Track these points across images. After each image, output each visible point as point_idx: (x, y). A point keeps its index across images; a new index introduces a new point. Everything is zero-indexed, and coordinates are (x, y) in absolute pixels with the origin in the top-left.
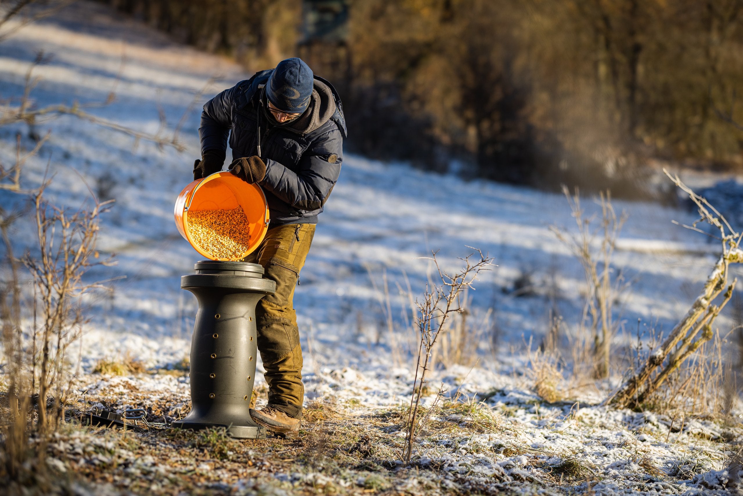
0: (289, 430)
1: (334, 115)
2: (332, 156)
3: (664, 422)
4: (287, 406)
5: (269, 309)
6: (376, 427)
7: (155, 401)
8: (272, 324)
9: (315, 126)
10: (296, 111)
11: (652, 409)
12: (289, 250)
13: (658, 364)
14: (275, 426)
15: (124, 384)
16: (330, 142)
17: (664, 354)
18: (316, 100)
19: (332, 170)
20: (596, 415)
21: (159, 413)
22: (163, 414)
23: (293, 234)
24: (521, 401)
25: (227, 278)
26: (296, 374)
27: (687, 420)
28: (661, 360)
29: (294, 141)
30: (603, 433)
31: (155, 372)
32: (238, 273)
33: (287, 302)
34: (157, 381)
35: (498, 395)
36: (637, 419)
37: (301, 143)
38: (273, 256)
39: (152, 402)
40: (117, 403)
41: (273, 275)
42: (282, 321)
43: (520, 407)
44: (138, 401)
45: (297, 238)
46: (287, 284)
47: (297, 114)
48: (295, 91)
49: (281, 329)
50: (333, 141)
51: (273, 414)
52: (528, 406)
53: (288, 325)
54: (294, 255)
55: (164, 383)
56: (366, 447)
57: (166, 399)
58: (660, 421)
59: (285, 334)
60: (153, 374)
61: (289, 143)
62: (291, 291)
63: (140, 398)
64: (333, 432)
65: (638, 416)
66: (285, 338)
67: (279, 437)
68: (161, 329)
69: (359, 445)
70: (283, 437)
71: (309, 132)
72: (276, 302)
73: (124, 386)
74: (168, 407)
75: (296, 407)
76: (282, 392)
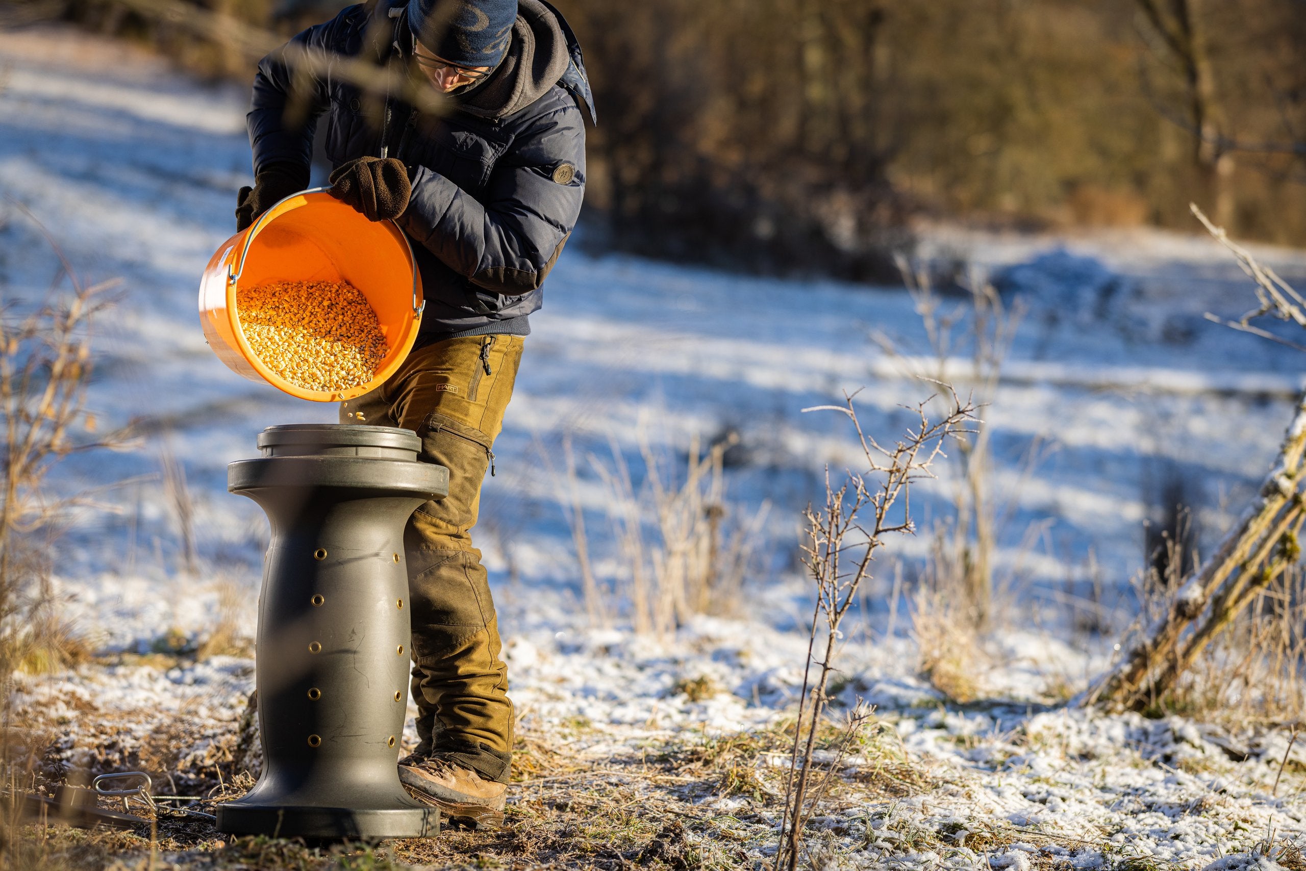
0: (484, 810)
1: (565, 74)
2: (563, 167)
3: (1212, 738)
4: (478, 754)
5: (429, 532)
6: (658, 787)
7: (144, 738)
8: (438, 567)
9: (525, 97)
10: (482, 60)
11: (1184, 711)
12: (469, 396)
13: (1193, 617)
14: (454, 801)
15: (67, 698)
16: (556, 135)
17: (1204, 595)
18: (526, 39)
19: (564, 201)
20: (1068, 728)
21: (156, 766)
22: (165, 769)
23: (476, 358)
24: (903, 701)
25: (343, 463)
26: (497, 681)
27: (1258, 733)
28: (1198, 607)
29: (475, 137)
30: (1122, 775)
31: (114, 659)
32: (364, 453)
33: (468, 515)
34: (124, 683)
35: (849, 689)
36: (1156, 735)
37: (493, 139)
38: (433, 410)
39: (136, 739)
40: (59, 745)
41: (436, 453)
42: (461, 560)
43: (901, 714)
44: (104, 739)
45: (486, 369)
46: (467, 475)
47: (484, 69)
48: (478, 12)
49: (461, 578)
50: (565, 132)
51: (448, 774)
52: (919, 712)
53: (474, 568)
54: (481, 406)
55: (141, 687)
56: (677, 849)
57: (167, 733)
58: (1205, 736)
59: (468, 590)
60: (112, 666)
61: (465, 141)
62: (476, 490)
63: (109, 731)
64: (566, 805)
65: (1157, 727)
66: (469, 597)
67: (462, 826)
68: (82, 555)
69: (661, 846)
70: (471, 825)
71: (512, 112)
72: (445, 516)
73: (68, 703)
74: (175, 751)
75: (499, 756)
76: (467, 723)
